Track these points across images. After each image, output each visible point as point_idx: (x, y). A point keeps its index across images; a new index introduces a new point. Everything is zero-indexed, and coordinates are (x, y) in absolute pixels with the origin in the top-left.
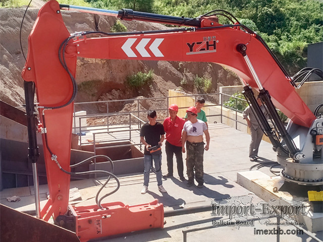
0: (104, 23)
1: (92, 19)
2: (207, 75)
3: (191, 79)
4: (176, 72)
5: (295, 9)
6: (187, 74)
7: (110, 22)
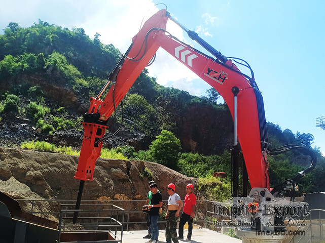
0: (135, 169)
1: (125, 165)
3: (202, 217)
5: (284, 171)
6: (199, 213)
7: (139, 169)
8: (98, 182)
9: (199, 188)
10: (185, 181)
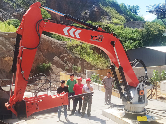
2: (78, 65)
3: (71, 66)
4: (63, 63)
6: (69, 64)
8: (3, 48)
9: (68, 48)
10: (58, 44)
